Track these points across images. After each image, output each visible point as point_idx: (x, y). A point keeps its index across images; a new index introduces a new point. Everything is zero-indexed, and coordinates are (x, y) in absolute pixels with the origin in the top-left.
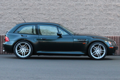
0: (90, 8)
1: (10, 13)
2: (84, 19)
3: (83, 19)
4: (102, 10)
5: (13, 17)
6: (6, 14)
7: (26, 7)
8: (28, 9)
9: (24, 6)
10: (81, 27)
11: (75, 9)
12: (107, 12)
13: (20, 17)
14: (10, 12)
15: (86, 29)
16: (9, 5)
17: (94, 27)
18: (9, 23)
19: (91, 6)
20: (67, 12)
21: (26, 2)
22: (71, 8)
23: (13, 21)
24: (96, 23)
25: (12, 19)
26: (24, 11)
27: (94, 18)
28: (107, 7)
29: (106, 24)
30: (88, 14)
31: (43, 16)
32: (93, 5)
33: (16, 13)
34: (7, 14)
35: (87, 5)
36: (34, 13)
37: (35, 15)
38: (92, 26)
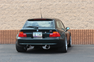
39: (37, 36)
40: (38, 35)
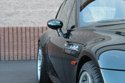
10: (6, 11)
15: (17, 14)
17: (31, 11)
24: (35, 3)
29: (52, 6)
38: (26, 8)
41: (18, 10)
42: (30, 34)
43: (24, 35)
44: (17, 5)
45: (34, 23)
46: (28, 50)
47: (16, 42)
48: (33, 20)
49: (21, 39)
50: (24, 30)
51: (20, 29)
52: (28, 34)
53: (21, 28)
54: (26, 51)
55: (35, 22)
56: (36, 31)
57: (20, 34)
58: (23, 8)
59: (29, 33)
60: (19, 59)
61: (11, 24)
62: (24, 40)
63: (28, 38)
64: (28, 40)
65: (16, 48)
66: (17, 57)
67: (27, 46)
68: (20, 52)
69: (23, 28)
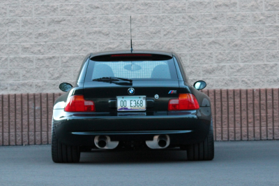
0: (229, 13)
1: (12, 33)
2: (214, 42)
3: (210, 44)
4: (262, 17)
5: (23, 44)
6: (3, 38)
7: (56, 17)
8: (62, 23)
9: (52, 13)
10: (205, 65)
11: (189, 16)
12: (275, 22)
13: (40, 45)
14: (13, 30)
15: (221, 69)
16: (11, 11)
17: (242, 65)
18: (11, 61)
19: (233, 9)
20: (167, 27)
21: (55, 4)
22: (177, 15)
23: (23, 56)
24: (248, 52)
25: (20, 51)
26: (51, 28)
27: (242, 40)
28: (275, 10)
29: (274, 56)
30: (225, 31)
31: (104, 40)
32: (238, 6)
33: (31, 34)
34: (6, 36)
35: (220, 6)
36: (78, 33)
37: (82, 38)
38: (235, 61)
39: (129, 108)
40: (133, 103)
41: (222, 64)
42: (241, 101)
43: (231, 102)
44: (221, 56)
45: (246, 83)
46: (238, 125)
47: (220, 113)
48: (244, 79)
49: (226, 108)
50: (231, 95)
51: (226, 94)
52: (237, 100)
53: (227, 91)
54: (235, 127)
55: (248, 82)
56: (250, 96)
57: (226, 100)
58: (229, 60)
59: (239, 99)
60: (224, 139)
61: (212, 86)
62: (231, 109)
63: (238, 106)
64: (238, 110)
65: (220, 122)
66: (220, 135)
67: (236, 119)
68: (225, 128)
69: (231, 91)
